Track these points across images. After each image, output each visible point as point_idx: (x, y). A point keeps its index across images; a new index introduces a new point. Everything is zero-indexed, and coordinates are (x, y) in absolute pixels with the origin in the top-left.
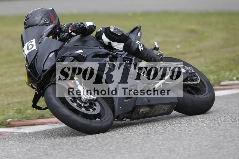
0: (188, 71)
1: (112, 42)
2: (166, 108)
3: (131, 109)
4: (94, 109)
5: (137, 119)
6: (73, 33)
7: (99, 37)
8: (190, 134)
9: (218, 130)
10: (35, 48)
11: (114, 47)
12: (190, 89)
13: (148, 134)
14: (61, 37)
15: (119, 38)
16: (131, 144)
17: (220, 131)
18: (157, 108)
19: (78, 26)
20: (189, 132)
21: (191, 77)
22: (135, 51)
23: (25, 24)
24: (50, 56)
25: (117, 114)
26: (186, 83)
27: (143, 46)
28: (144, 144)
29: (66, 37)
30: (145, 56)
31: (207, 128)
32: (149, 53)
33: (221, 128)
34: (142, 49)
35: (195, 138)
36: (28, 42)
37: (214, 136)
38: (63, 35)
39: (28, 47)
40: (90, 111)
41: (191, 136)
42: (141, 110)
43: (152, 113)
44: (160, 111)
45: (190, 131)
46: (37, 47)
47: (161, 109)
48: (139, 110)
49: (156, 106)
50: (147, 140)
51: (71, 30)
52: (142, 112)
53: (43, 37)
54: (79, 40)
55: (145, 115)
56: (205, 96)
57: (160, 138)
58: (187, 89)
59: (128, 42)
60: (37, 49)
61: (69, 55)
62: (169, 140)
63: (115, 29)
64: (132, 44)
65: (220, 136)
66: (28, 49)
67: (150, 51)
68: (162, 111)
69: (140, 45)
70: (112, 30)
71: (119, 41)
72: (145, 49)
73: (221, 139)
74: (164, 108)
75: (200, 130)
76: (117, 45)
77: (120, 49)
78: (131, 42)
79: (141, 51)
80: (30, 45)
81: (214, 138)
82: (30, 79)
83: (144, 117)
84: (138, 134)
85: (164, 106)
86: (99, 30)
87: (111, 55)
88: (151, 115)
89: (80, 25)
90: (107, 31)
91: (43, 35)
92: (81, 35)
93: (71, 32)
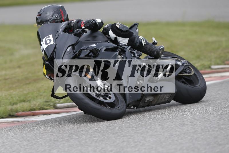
0: (184, 64)
1: (118, 37)
2: (167, 97)
3: (139, 97)
4: (110, 98)
5: (142, 107)
6: (86, 29)
7: (106, 32)
8: (95, 141)
9: (122, 135)
10: (52, 42)
11: (120, 42)
12: (184, 80)
13: (55, 141)
14: (75, 33)
15: (124, 33)
16: (38, 151)
17: (124, 136)
18: (160, 97)
19: (91, 23)
20: (95, 139)
21: (186, 69)
22: (139, 46)
23: (37, 19)
24: (68, 50)
25: (128, 102)
26: (183, 75)
27: (146, 41)
28: (50, 150)
29: (81, 32)
30: (147, 50)
31: (111, 134)
32: (151, 47)
33: (125, 134)
34: (145, 44)
35: (100, 144)
36: (46, 38)
37: (118, 142)
38: (77, 31)
39: (46, 41)
40: (107, 99)
41: (96, 142)
42: (147, 99)
43: (155, 101)
44: (162, 100)
45: (94, 137)
46: (55, 42)
47: (163, 98)
48: (146, 99)
49: (160, 95)
50: (54, 146)
51: (84, 26)
52: (148, 100)
53: (59, 32)
54: (89, 36)
55: (150, 104)
56: (198, 86)
57: (66, 144)
58: (182, 80)
59: (132, 37)
60: (55, 44)
61: (87, 48)
62: (75, 146)
63: (121, 25)
64: (136, 39)
65: (124, 141)
66: (46, 44)
67: (152, 46)
68: (163, 100)
69: (143, 40)
70: (118, 26)
71: (125, 37)
72: (147, 44)
73: (125, 144)
74: (166, 97)
75: (104, 136)
76: (123, 40)
77: (125, 44)
78: (135, 38)
79: (144, 45)
80: (48, 40)
81: (119, 143)
82: (49, 71)
83: (149, 105)
84: (45, 141)
85: (165, 96)
86: (106, 26)
87: (119, 49)
88: (154, 103)
89: (92, 22)
90: (114, 27)
91: (59, 31)
92: (91, 31)
93: (85, 28)
